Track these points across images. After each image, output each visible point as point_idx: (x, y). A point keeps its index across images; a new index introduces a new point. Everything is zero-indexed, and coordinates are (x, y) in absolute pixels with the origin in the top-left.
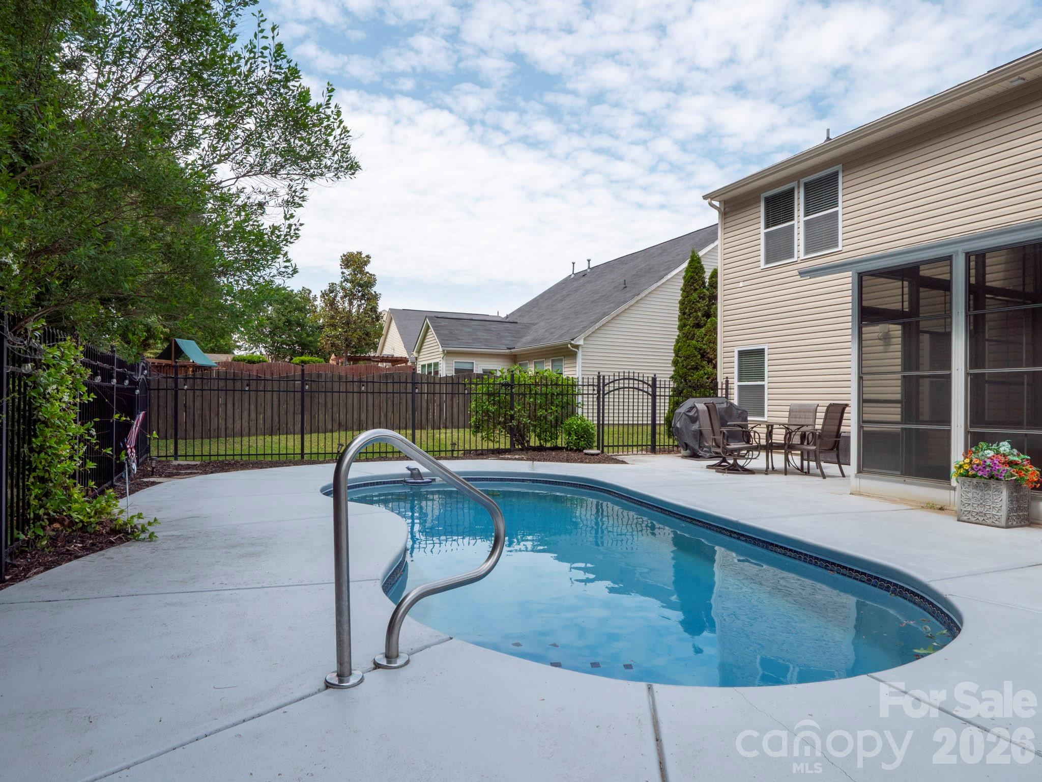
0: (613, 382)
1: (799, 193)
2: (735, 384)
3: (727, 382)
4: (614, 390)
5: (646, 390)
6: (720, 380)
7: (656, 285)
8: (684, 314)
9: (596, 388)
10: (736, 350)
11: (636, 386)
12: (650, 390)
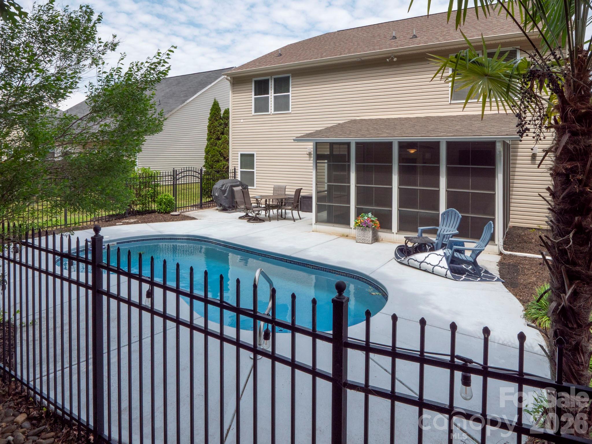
0: (181, 173)
1: (271, 82)
2: (239, 170)
3: (235, 169)
4: (181, 178)
5: (197, 176)
6: (231, 168)
7: (180, 106)
8: (211, 132)
9: (172, 177)
10: (239, 153)
11: (192, 174)
12: (199, 175)
